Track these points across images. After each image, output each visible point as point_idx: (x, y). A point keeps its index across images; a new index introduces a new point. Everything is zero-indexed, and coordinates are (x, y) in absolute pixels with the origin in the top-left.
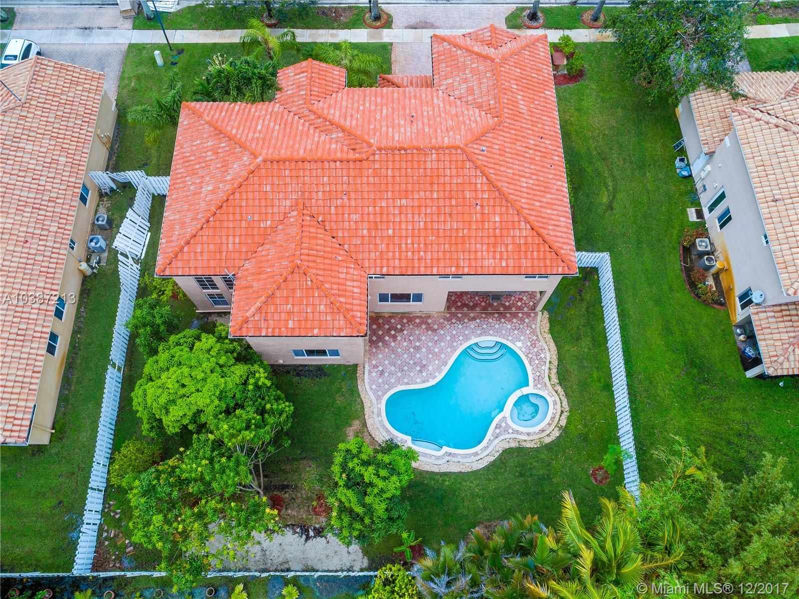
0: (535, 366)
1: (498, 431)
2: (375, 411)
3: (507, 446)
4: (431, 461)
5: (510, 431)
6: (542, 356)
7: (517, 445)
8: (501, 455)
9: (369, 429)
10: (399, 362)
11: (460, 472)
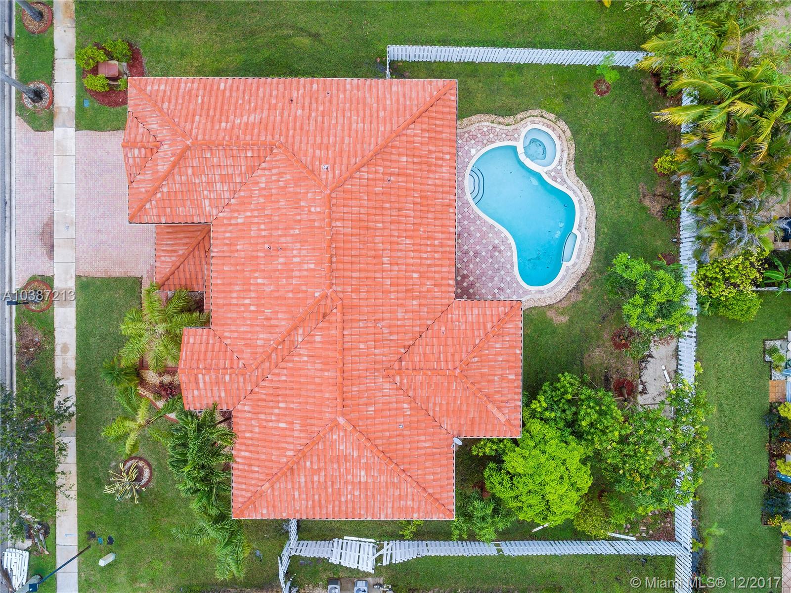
0: (496, 138)
1: (559, 180)
2: (538, 296)
3: (573, 172)
4: (585, 245)
5: (559, 168)
6: (485, 129)
7: (573, 162)
8: (581, 178)
9: (555, 302)
10: (490, 272)
11: (596, 217)
